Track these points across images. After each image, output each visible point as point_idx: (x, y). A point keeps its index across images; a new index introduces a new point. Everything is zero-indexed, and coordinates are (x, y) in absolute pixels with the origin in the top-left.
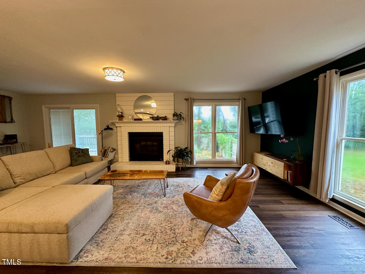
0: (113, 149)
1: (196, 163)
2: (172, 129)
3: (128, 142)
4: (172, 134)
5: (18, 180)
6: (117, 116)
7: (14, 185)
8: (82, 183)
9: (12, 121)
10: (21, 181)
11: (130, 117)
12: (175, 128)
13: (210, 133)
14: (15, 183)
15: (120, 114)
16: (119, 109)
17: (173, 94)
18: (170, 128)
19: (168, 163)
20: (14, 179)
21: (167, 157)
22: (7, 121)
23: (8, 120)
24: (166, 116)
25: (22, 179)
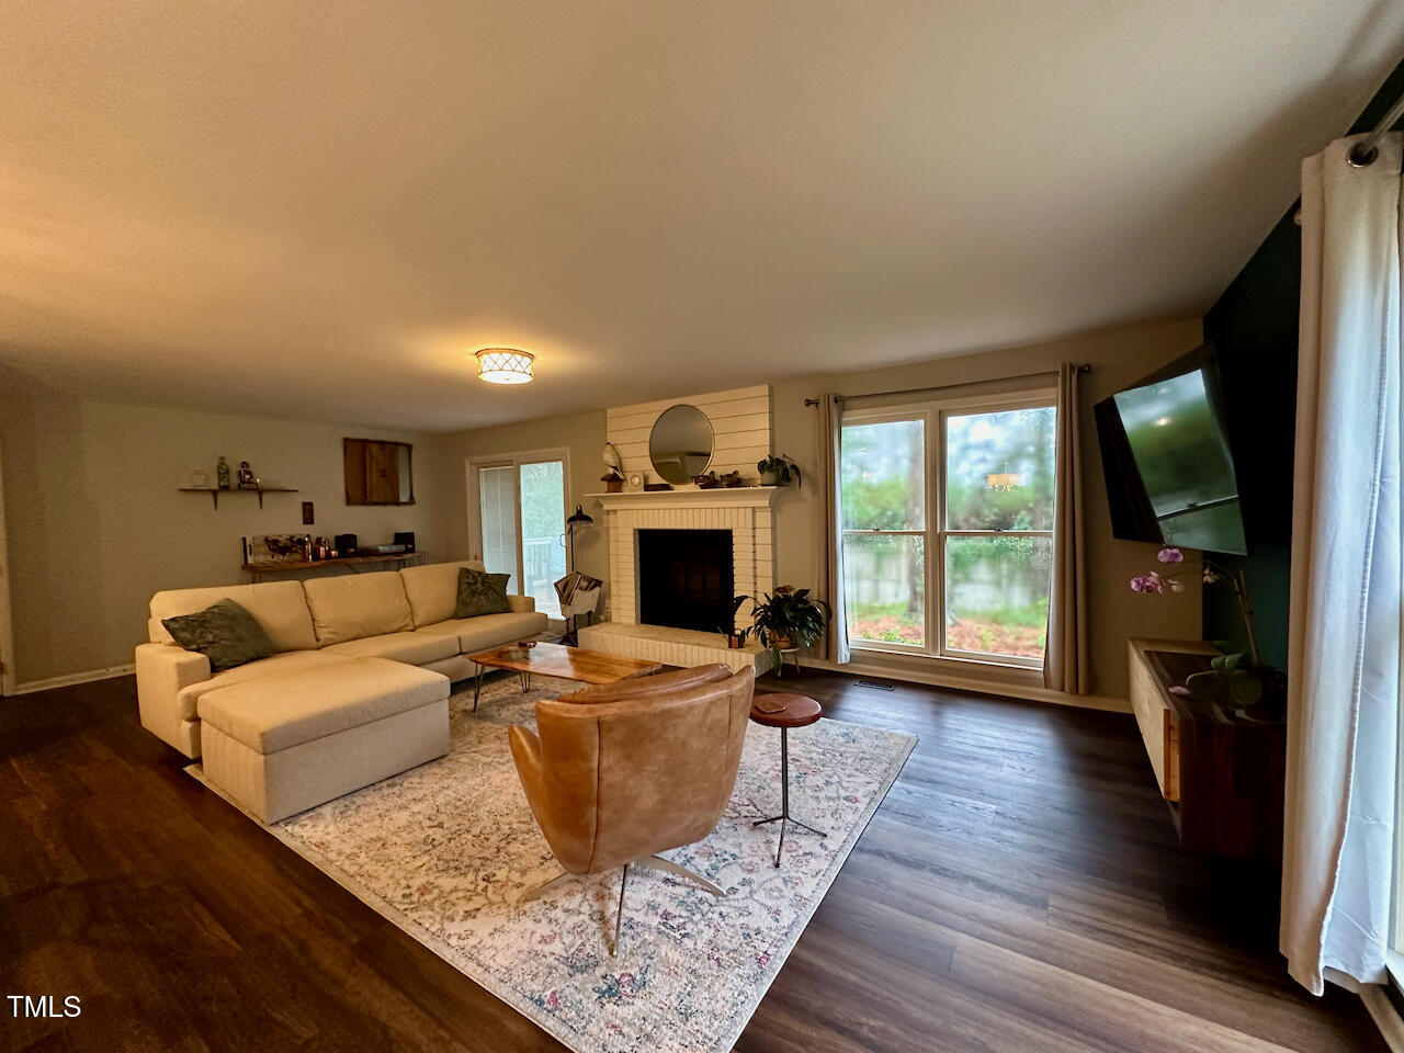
0: (590, 580)
1: (853, 658)
2: (764, 519)
3: (632, 560)
4: (765, 536)
5: (324, 634)
6: (602, 479)
7: (315, 643)
8: (435, 665)
9: (412, 501)
10: (329, 636)
11: (637, 480)
12: (778, 515)
13: (919, 534)
14: (318, 640)
15: (611, 471)
16: (609, 458)
17: (767, 387)
18: (758, 514)
19: (739, 642)
20: (318, 631)
21: (744, 619)
22: (402, 501)
23: (404, 498)
24: (735, 473)
25: (331, 633)
